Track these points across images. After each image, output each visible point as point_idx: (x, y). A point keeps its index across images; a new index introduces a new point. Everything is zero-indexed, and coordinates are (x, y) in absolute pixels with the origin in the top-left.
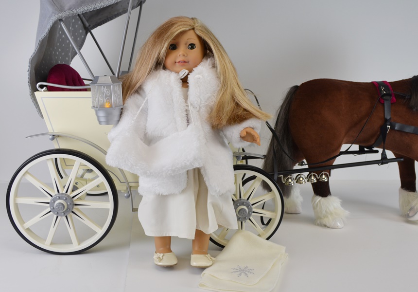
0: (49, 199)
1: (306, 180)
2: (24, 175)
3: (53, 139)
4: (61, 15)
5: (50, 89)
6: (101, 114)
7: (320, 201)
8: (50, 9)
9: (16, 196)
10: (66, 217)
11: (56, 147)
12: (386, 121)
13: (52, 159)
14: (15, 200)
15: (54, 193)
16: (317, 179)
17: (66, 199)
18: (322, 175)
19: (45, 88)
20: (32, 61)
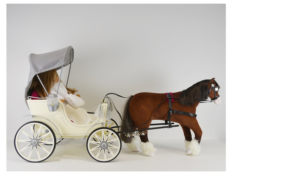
0: (30, 140)
1: (136, 135)
2: (21, 131)
3: (33, 117)
4: (37, 73)
5: (33, 99)
6: (50, 108)
7: (143, 144)
8: (33, 71)
9: (18, 139)
10: (36, 147)
11: (34, 120)
12: (170, 109)
13: (32, 125)
14: (17, 141)
15: (32, 138)
16: (140, 134)
17: (36, 140)
18: (142, 132)
19: (30, 98)
20: (26, 89)
